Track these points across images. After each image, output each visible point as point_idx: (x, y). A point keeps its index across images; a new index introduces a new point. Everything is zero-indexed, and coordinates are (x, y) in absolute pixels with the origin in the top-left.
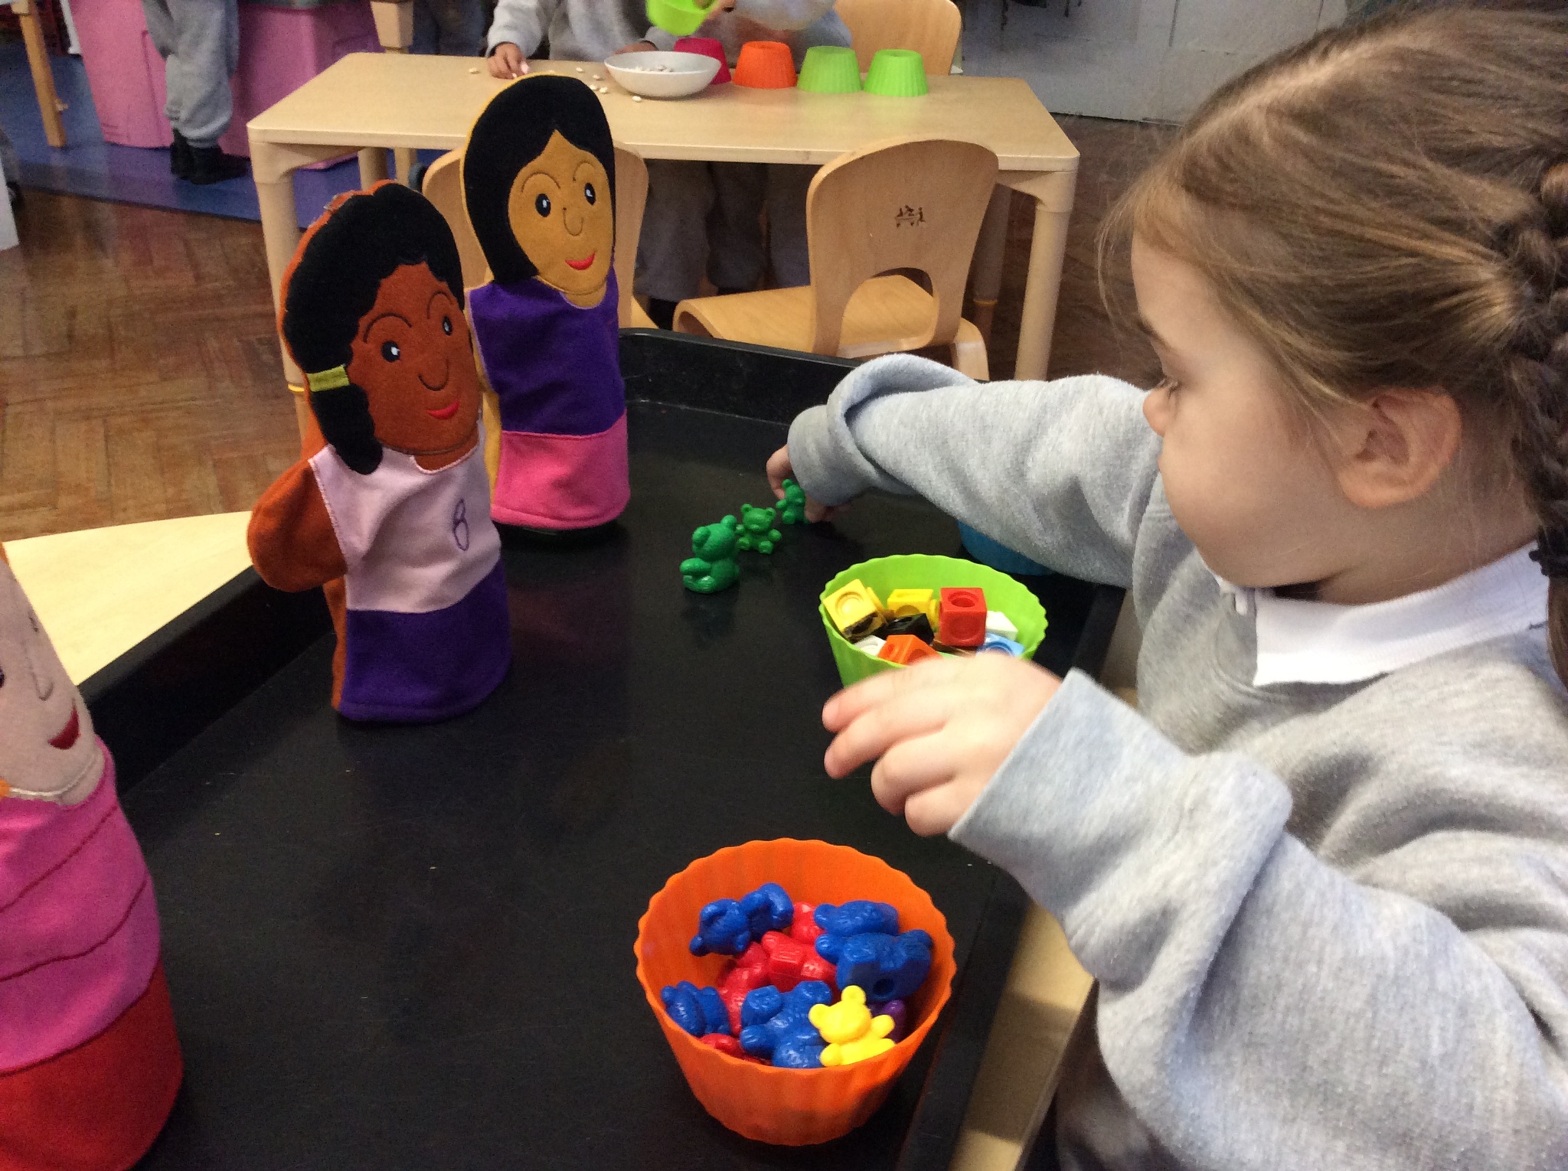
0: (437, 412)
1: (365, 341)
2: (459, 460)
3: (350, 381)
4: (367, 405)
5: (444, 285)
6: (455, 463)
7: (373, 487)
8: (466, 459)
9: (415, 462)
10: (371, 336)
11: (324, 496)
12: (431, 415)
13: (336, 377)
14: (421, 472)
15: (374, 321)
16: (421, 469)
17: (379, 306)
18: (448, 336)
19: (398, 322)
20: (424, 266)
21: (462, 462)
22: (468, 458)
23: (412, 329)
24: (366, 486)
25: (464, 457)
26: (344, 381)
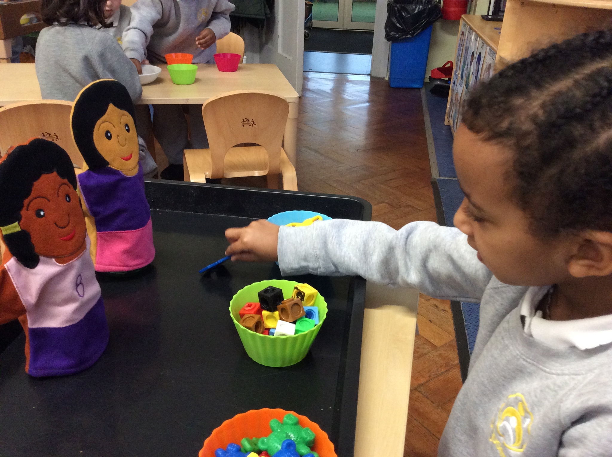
0: (65, 238)
1: (27, 209)
2: (77, 258)
3: (21, 228)
4: (31, 238)
5: (66, 181)
6: (74, 260)
7: (36, 274)
8: (80, 257)
9: (55, 261)
10: (30, 208)
11: (12, 281)
12: (61, 239)
13: (14, 228)
14: (59, 266)
15: (31, 201)
16: (58, 264)
17: (33, 194)
18: (68, 203)
19: (43, 200)
20: (55, 173)
21: (78, 259)
22: (82, 256)
23: (50, 202)
24: (33, 274)
25: (79, 256)
26: (18, 229)
